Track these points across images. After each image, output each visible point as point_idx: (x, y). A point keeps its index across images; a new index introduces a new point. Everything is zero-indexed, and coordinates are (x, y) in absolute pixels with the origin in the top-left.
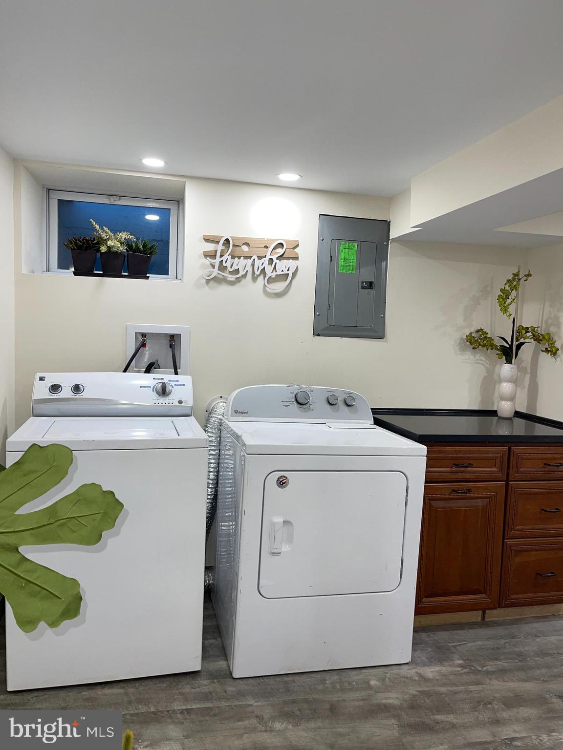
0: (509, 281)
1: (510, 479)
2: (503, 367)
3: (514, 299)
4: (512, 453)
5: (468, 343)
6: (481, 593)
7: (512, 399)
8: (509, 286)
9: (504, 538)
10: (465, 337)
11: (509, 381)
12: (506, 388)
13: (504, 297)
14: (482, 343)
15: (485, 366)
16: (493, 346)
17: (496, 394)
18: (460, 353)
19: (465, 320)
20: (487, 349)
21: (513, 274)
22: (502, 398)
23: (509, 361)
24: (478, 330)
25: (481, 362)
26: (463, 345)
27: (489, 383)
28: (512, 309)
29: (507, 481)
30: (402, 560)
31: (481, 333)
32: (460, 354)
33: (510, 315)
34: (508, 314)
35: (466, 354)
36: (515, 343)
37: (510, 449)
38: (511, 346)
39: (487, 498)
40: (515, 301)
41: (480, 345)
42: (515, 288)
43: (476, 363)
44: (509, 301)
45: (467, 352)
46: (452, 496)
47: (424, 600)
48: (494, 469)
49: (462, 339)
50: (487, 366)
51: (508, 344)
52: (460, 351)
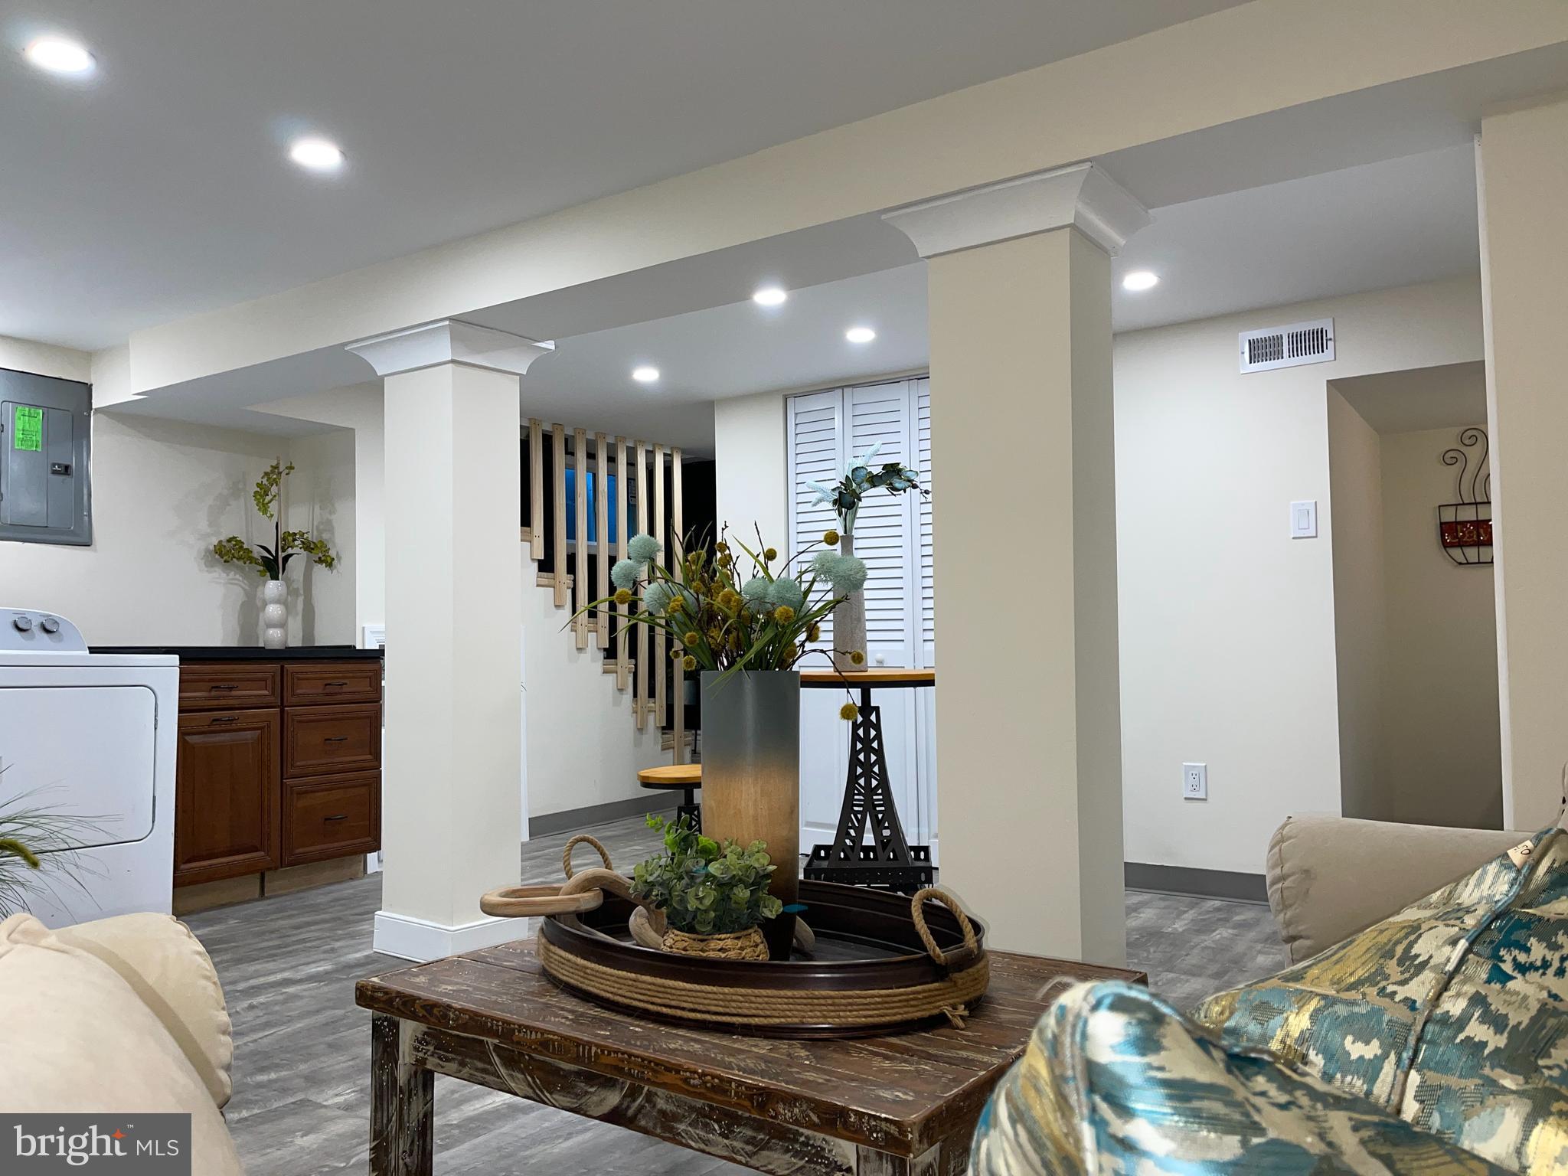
0: (266, 474)
1: (285, 704)
2: (267, 585)
3: (275, 496)
4: (285, 673)
5: (217, 556)
6: (257, 850)
7: (282, 625)
8: (267, 480)
9: (282, 779)
10: (212, 548)
11: (277, 601)
12: (274, 611)
13: (262, 495)
14: (236, 556)
15: (243, 588)
16: (252, 560)
17: (261, 623)
18: (206, 569)
19: (210, 525)
20: (245, 563)
21: (272, 466)
22: (270, 625)
23: (275, 577)
24: (231, 538)
25: (236, 582)
26: (210, 559)
27: (250, 610)
28: (273, 507)
29: (282, 707)
30: (154, 797)
31: (234, 543)
32: (207, 571)
33: (272, 516)
34: (269, 515)
35: (215, 571)
36: (281, 555)
37: (282, 667)
38: (276, 558)
39: (257, 729)
40: (277, 497)
41: (234, 557)
42: (276, 482)
43: (232, 584)
44: (268, 499)
45: (217, 569)
46: (213, 728)
47: (183, 867)
48: (265, 692)
49: (207, 551)
50: (247, 588)
51: (271, 555)
52: (206, 566)
